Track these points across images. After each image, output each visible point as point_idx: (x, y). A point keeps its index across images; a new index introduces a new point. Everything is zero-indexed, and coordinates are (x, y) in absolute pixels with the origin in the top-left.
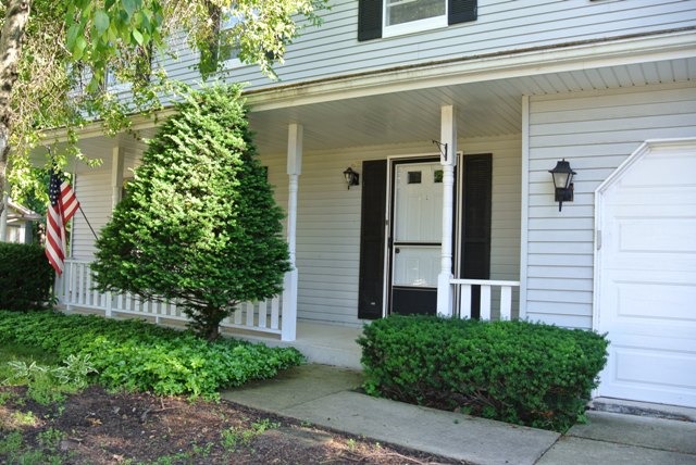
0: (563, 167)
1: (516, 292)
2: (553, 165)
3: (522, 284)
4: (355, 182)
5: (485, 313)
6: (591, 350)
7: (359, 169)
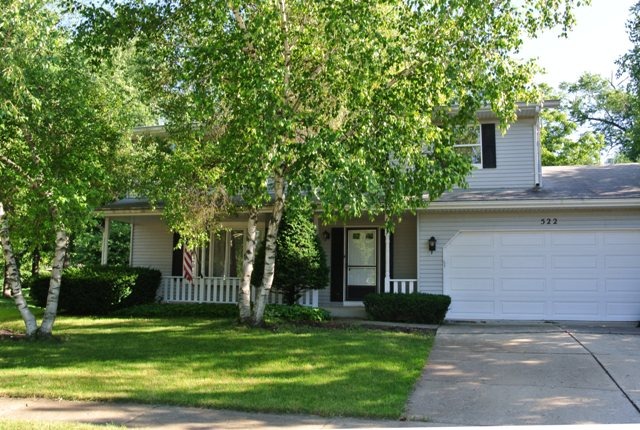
0: (433, 239)
1: (415, 283)
2: (429, 238)
3: (418, 280)
4: (328, 237)
5: (396, 290)
6: (444, 302)
7: (330, 231)
